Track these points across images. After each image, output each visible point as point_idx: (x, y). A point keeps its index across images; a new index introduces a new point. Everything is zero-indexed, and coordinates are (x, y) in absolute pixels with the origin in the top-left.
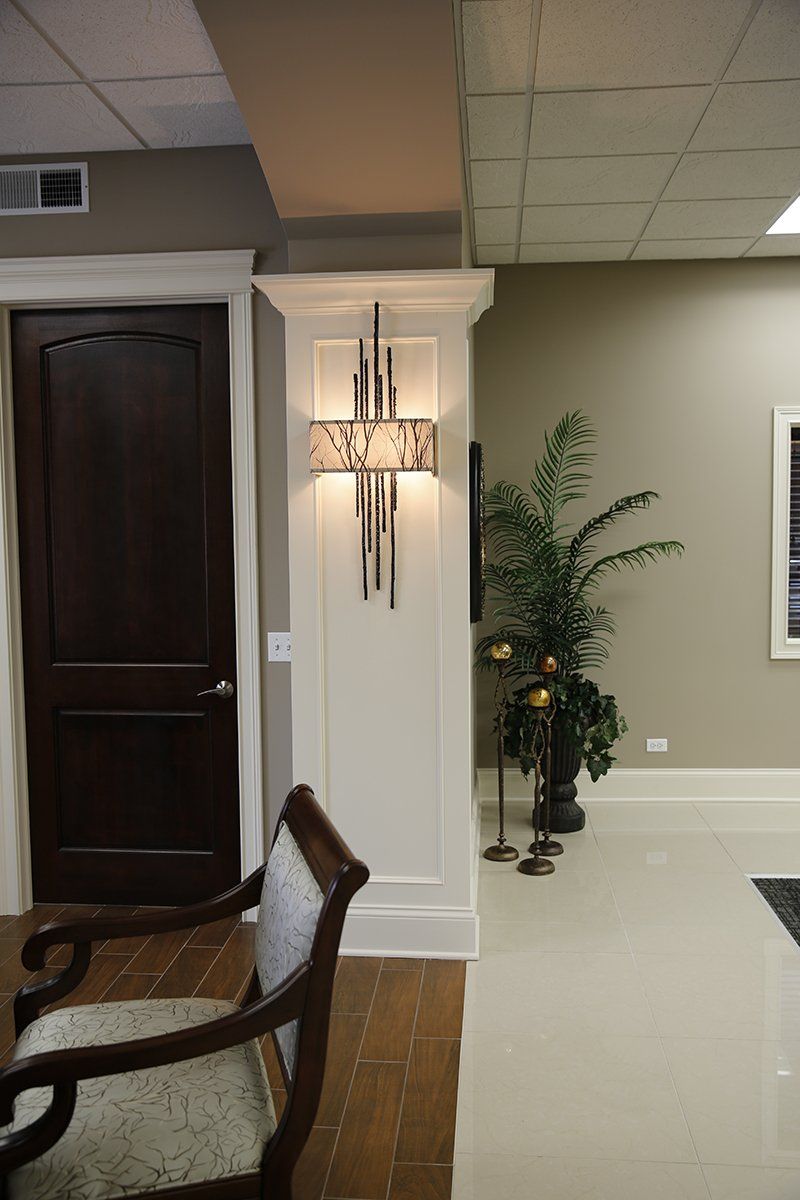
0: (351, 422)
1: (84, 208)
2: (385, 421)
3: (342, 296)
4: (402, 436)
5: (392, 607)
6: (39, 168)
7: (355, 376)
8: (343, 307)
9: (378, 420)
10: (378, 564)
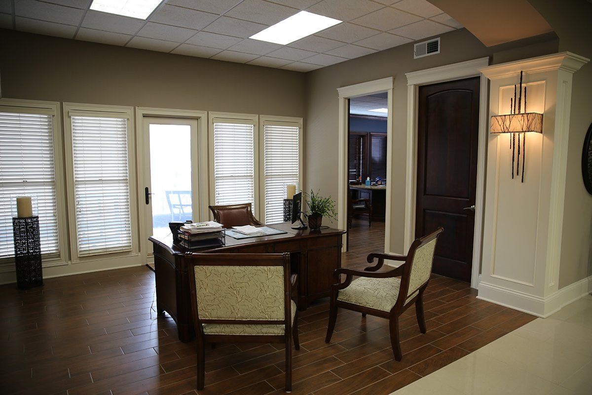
0: (510, 115)
1: (439, 52)
2: (517, 114)
3: (509, 70)
4: (523, 120)
5: (522, 182)
6: (427, 42)
7: (512, 99)
8: (509, 74)
9: (515, 114)
10: (518, 166)
